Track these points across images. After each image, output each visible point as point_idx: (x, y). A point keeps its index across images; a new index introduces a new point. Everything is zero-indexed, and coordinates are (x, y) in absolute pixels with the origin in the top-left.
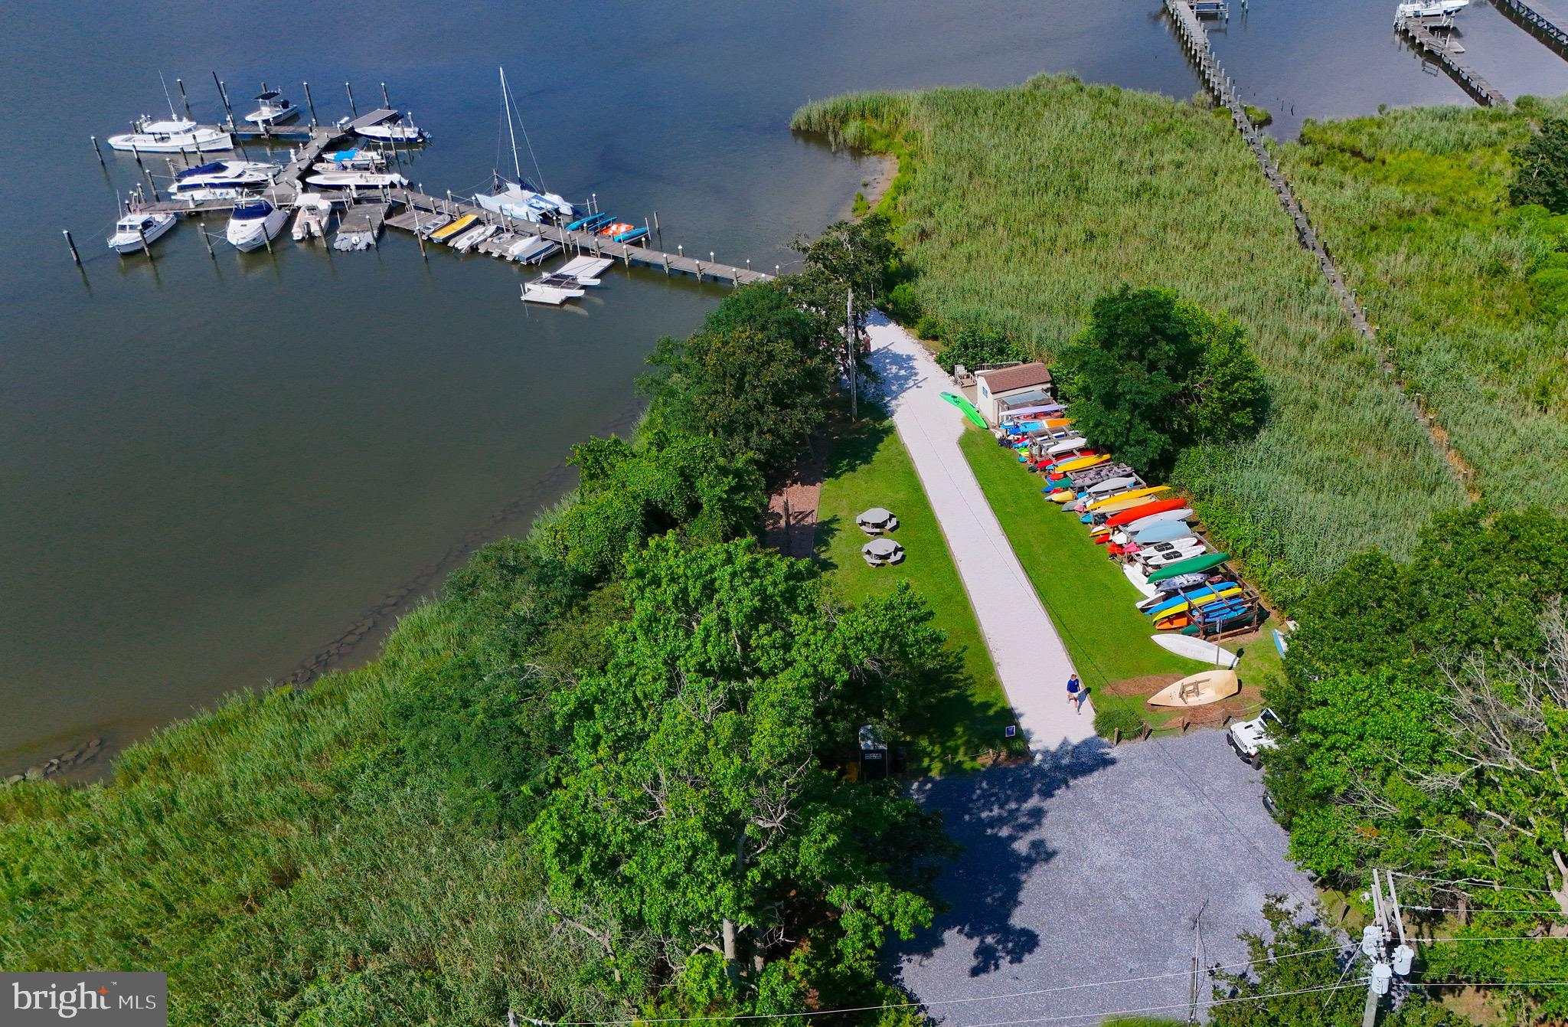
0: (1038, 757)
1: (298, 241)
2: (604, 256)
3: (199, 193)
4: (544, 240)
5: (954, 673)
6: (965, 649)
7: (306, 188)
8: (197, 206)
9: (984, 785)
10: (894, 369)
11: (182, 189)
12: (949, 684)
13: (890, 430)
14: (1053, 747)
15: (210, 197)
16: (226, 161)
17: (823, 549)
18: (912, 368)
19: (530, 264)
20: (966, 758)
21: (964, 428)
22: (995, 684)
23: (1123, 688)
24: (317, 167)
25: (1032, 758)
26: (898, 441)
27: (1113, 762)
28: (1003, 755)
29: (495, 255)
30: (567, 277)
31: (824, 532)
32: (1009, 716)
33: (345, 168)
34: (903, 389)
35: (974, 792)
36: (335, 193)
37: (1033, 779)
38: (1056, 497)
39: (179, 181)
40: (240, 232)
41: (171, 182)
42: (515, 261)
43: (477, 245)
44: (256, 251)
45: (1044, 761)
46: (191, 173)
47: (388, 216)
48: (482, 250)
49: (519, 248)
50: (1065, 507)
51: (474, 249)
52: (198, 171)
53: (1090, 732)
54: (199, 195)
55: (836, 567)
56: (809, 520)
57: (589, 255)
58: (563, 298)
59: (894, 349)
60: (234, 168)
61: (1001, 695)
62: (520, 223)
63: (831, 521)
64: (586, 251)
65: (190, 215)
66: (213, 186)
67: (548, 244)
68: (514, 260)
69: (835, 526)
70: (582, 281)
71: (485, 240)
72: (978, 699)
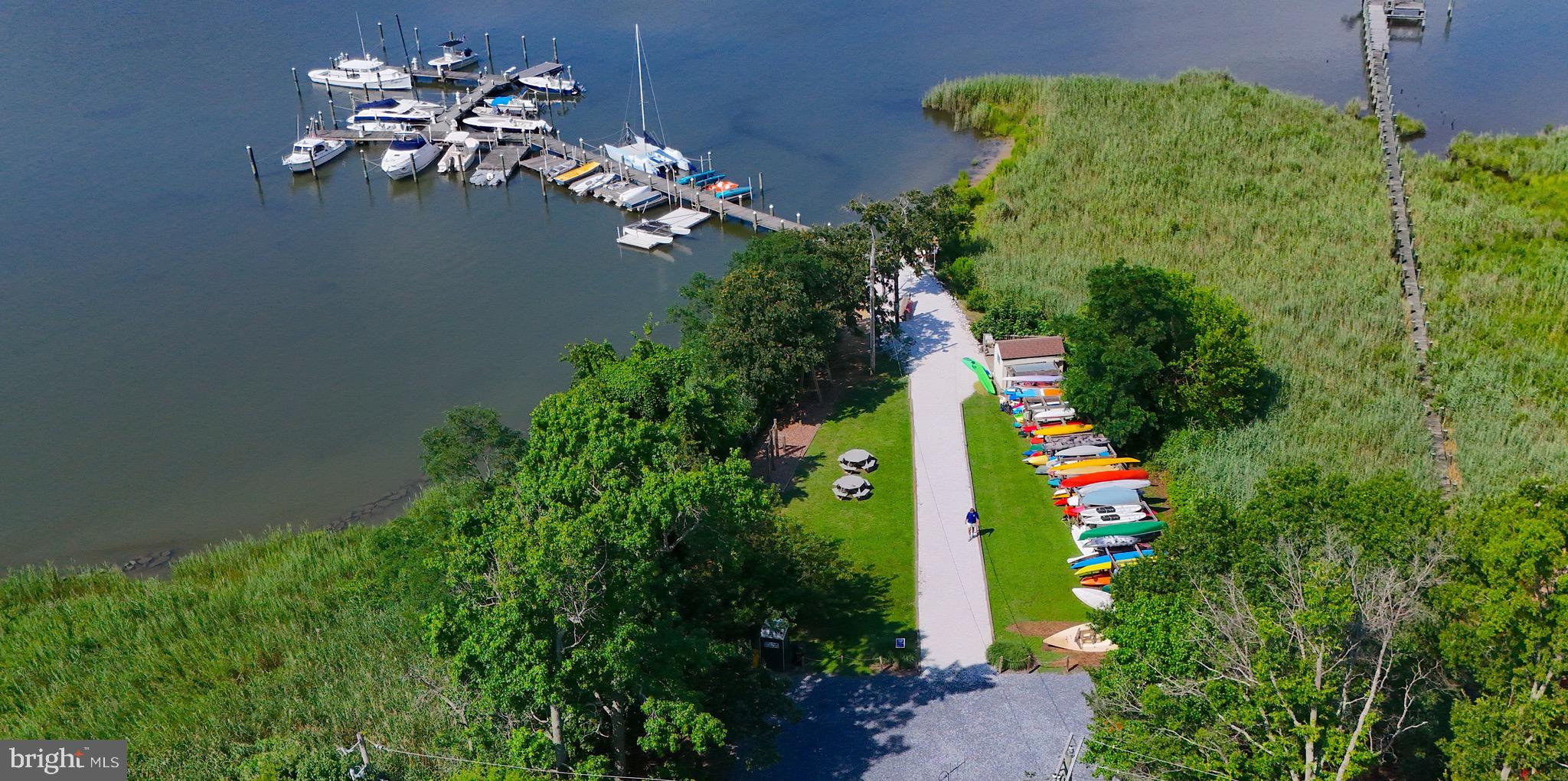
0: (926, 672)
1: (443, 174)
2: (703, 210)
3: (370, 125)
4: (653, 190)
5: (877, 595)
6: (896, 576)
7: (461, 126)
8: (365, 136)
9: (869, 687)
10: (929, 333)
11: (358, 120)
12: (870, 603)
13: (902, 386)
14: (943, 666)
15: (379, 129)
16: (400, 99)
17: (802, 479)
18: (947, 333)
19: (635, 211)
20: (861, 664)
21: (973, 391)
22: (911, 610)
23: (1028, 628)
24: (477, 110)
25: (920, 673)
26: (905, 396)
27: (992, 686)
28: (895, 665)
29: (607, 200)
30: (661, 224)
31: (807, 465)
32: (914, 636)
33: (500, 113)
34: (929, 351)
35: (857, 691)
36: (484, 134)
37: (913, 689)
38: (1032, 460)
39: (357, 113)
40: (394, 161)
41: (351, 113)
42: (624, 208)
43: (593, 190)
44: (405, 179)
45: (929, 676)
46: (368, 106)
47: (525, 157)
48: (596, 195)
49: (628, 196)
50: (1038, 470)
51: (590, 193)
52: (376, 105)
53: (982, 659)
54: (370, 127)
55: (806, 495)
56: (798, 454)
57: (690, 208)
58: (654, 243)
59: (936, 316)
60: (407, 106)
61: (913, 619)
62: (637, 173)
63: (816, 458)
64: (688, 204)
65: (359, 145)
66: (384, 119)
67: (656, 194)
68: (622, 206)
69: (819, 462)
70: (675, 230)
71: (602, 186)
72: (890, 619)
